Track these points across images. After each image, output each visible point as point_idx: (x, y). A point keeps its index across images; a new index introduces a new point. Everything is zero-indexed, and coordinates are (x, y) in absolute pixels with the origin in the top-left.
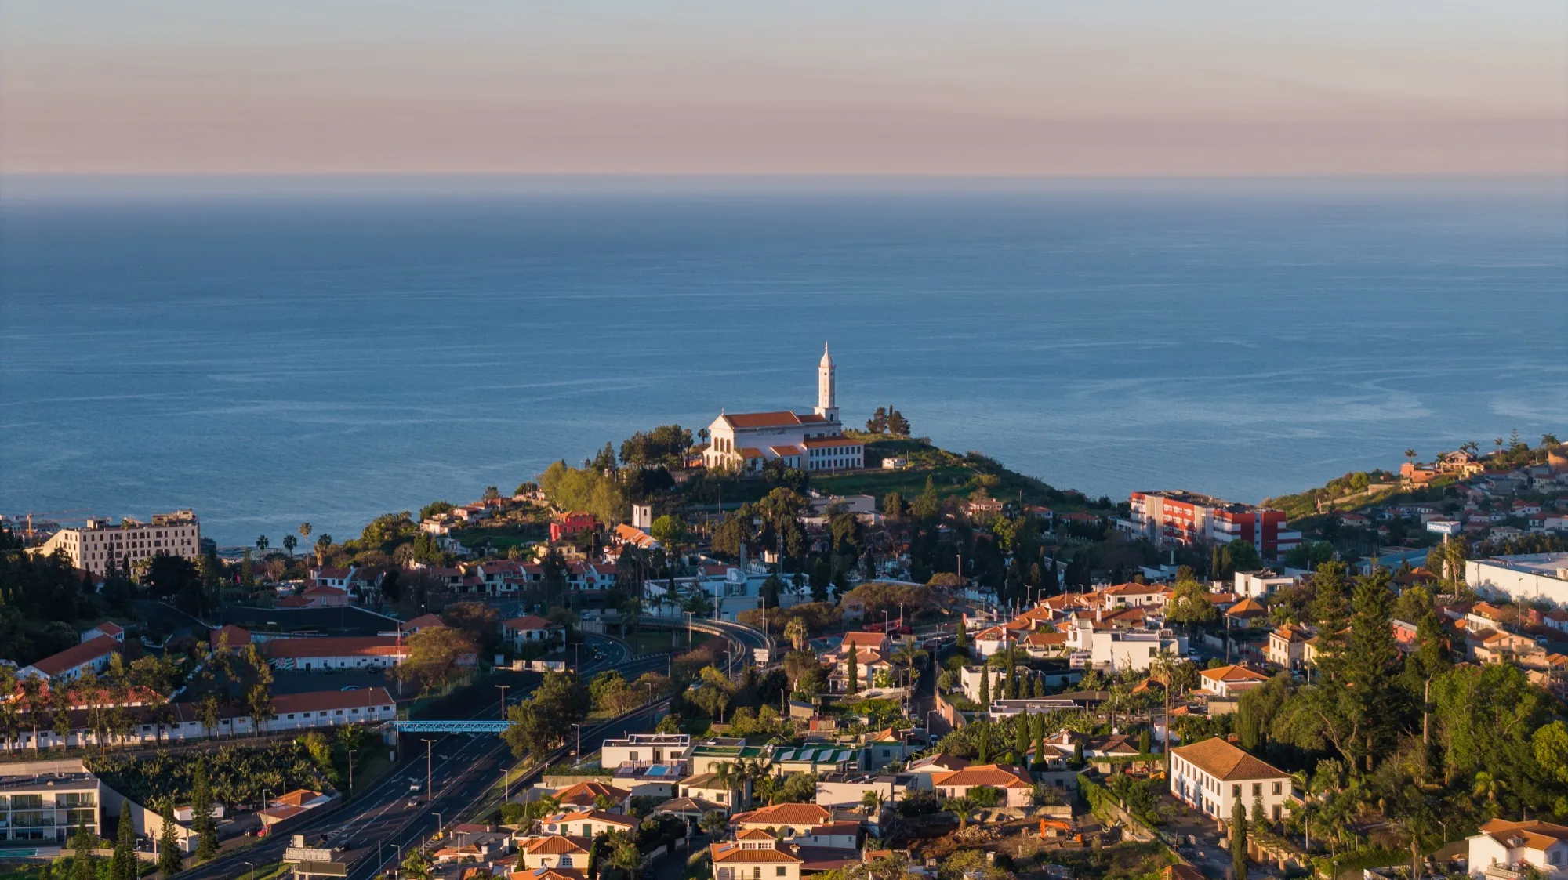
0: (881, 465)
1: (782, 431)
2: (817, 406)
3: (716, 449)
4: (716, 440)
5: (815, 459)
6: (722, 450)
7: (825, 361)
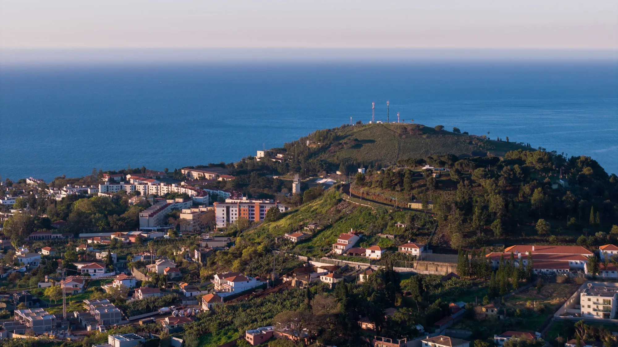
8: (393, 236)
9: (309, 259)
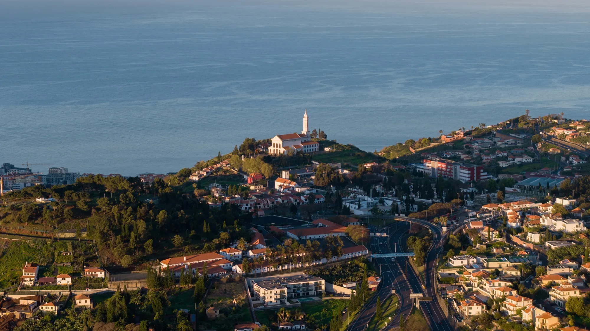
0: (324, 150)
1: (295, 140)
2: (303, 131)
3: (274, 147)
4: (274, 144)
5: (305, 149)
6: (277, 147)
7: (305, 115)
8: (70, 264)
9: (5, 293)
